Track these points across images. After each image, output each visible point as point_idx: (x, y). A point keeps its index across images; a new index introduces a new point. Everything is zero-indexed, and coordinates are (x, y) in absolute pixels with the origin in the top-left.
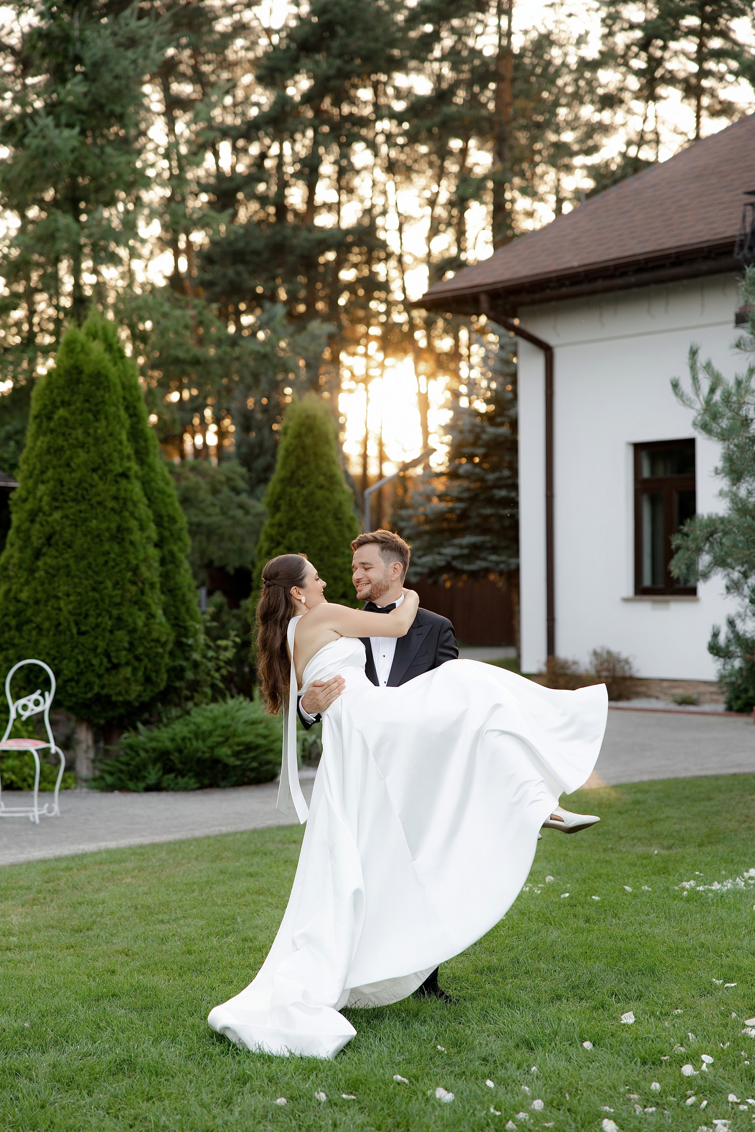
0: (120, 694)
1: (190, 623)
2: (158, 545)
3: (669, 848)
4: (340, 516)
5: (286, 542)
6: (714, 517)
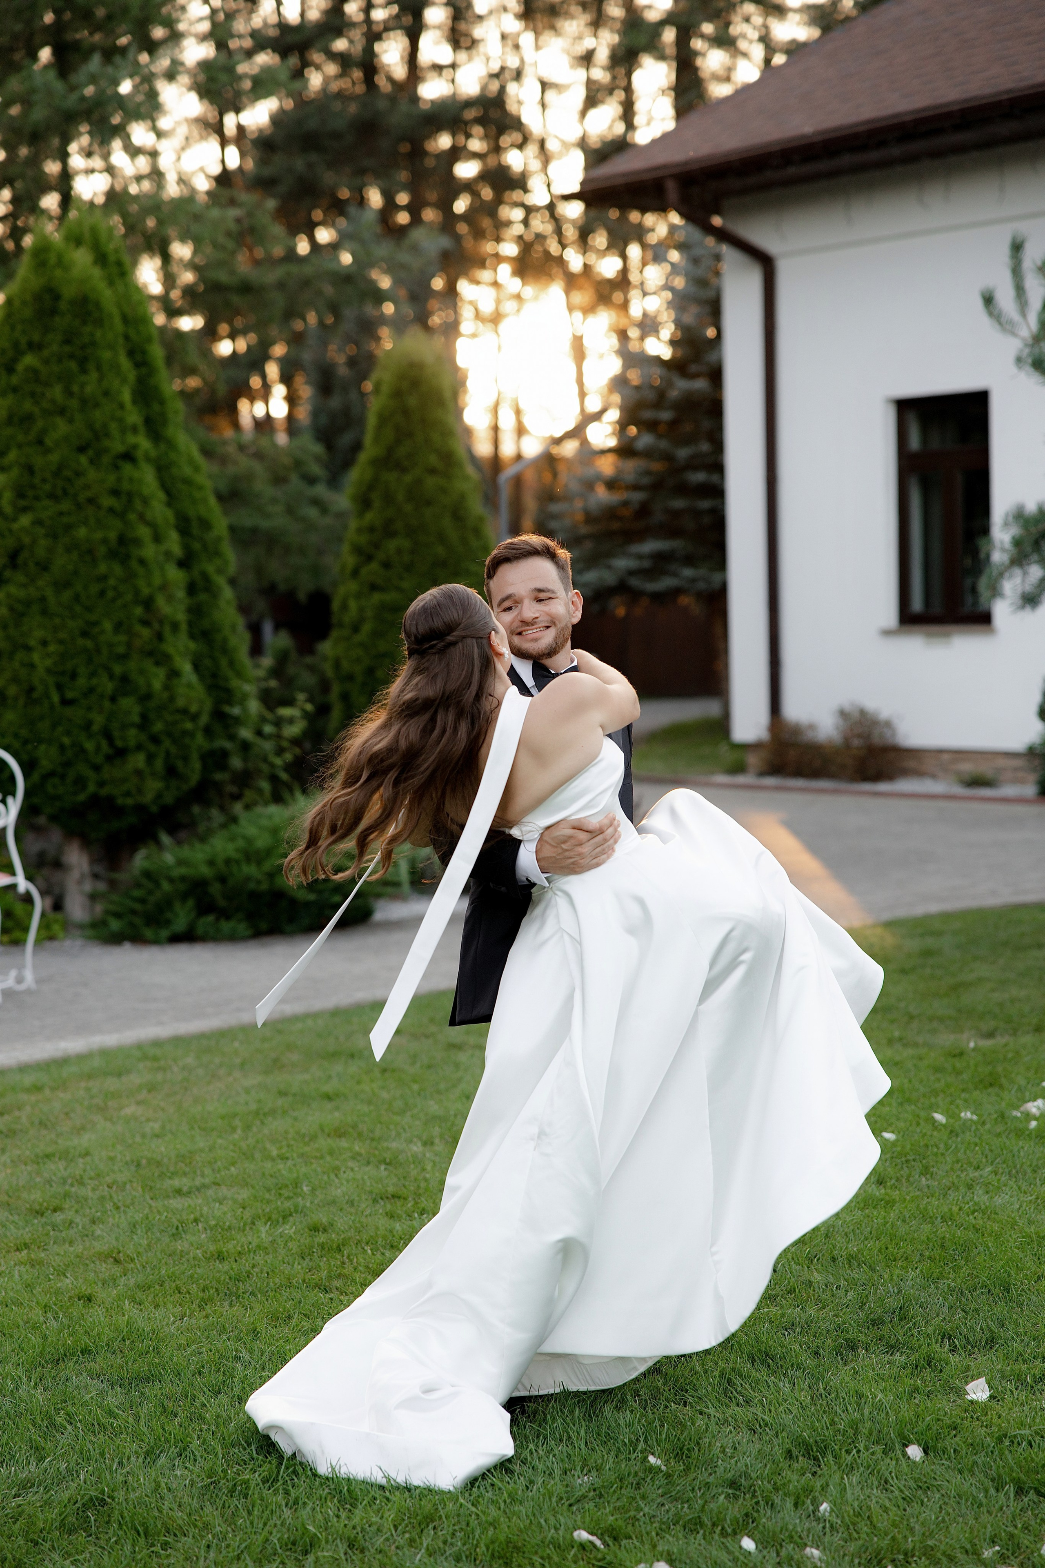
0: (128, 794)
1: (235, 683)
2: (184, 564)
3: (990, 1035)
4: (462, 514)
5: (381, 556)
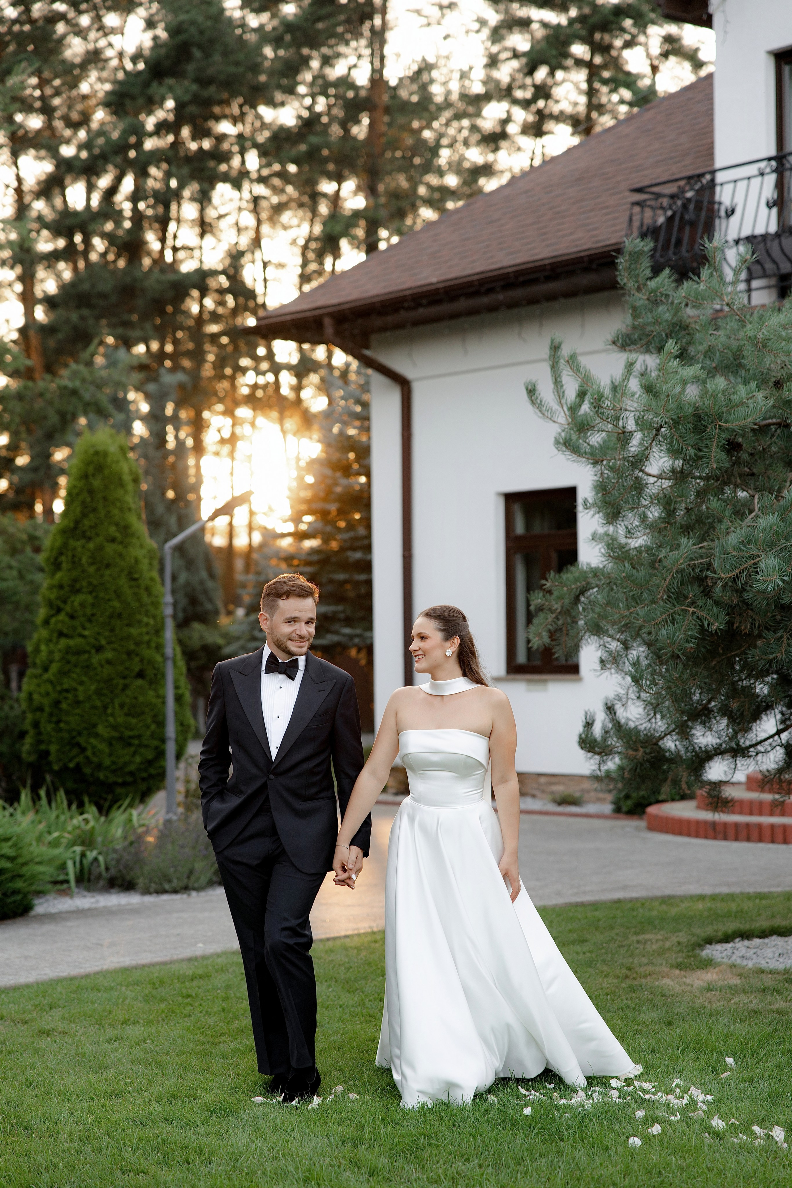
4: (136, 576)
5: (68, 608)
6: (589, 568)
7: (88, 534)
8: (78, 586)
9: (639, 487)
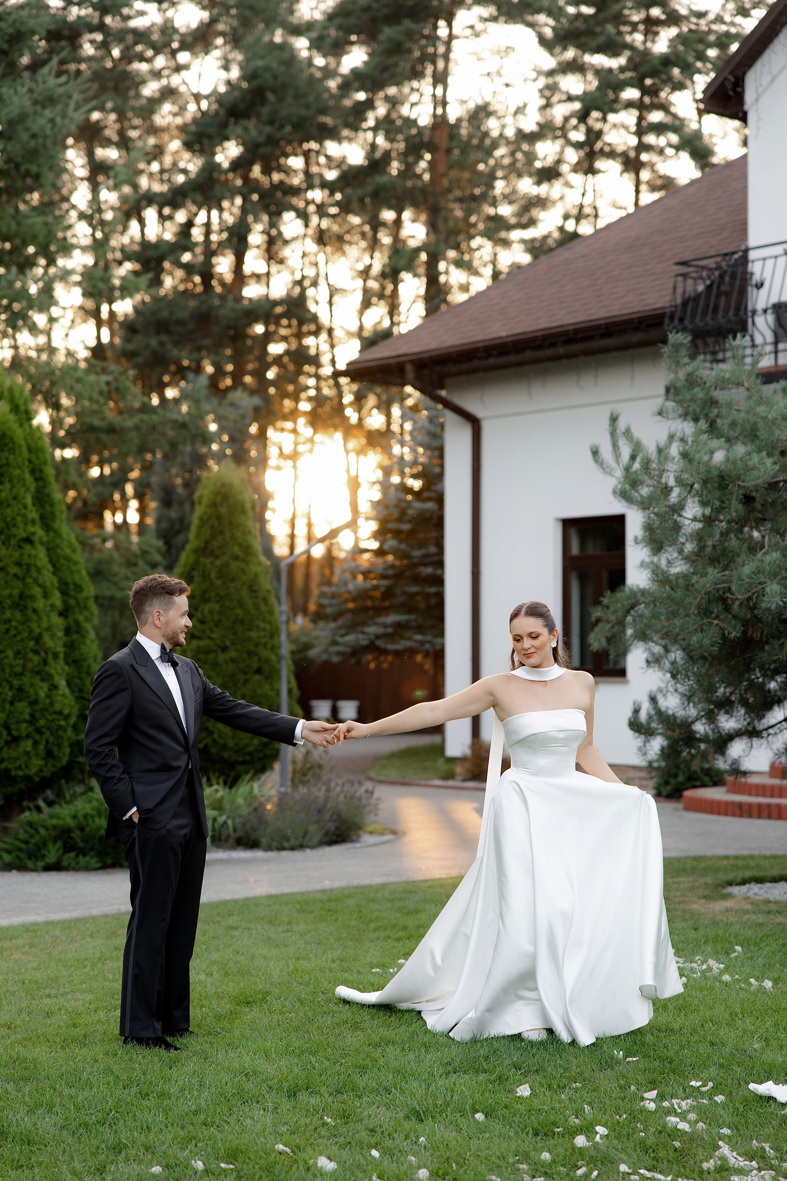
0: (19, 768)
2: (62, 614)
4: (255, 588)
6: (635, 588)
7: (216, 553)
8: (207, 596)
9: (677, 528)
